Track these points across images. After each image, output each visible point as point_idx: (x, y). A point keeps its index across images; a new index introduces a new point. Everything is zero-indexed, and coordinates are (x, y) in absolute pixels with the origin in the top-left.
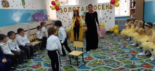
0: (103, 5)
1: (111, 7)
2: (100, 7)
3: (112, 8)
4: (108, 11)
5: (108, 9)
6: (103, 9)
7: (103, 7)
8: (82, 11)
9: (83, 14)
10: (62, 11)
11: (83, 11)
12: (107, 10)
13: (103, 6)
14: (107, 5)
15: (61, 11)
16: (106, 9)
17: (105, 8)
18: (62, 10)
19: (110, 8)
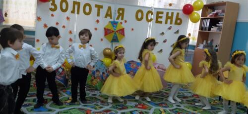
0: (158, 13)
1: (179, 21)
2: (150, 17)
3: (180, 24)
4: (170, 28)
5: (171, 23)
6: (157, 22)
7: (158, 17)
8: (106, 17)
9: (108, 25)
10: (55, 6)
11: (108, 18)
12: (169, 25)
13: (160, 15)
14: (170, 15)
15: (53, 7)
16: (166, 23)
17: (163, 20)
18: (53, 4)
19: (176, 23)
